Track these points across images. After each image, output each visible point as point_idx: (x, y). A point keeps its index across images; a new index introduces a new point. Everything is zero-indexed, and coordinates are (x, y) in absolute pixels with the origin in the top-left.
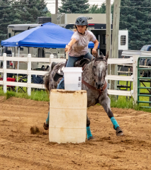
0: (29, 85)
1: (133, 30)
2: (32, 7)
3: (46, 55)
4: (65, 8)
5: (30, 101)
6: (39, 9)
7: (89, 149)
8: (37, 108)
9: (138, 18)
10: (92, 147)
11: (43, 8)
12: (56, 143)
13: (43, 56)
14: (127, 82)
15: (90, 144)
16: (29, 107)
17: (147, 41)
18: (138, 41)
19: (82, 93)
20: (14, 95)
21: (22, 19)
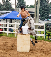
0: (8, 32)
1: (41, 14)
2: (7, 5)
3: (13, 22)
4: (18, 6)
5: (8, 37)
6: (9, 6)
7: (31, 54)
10: (32, 53)
11: (11, 6)
12: (19, 52)
13: (12, 22)
14: (41, 31)
16: (8, 39)
18: (43, 17)
19: (28, 35)
20: (2, 35)
21: (3, 10)
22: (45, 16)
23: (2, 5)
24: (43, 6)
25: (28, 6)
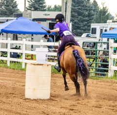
0: (9, 59)
1: (75, 23)
2: (8, 6)
3: (19, 39)
4: (30, 7)
5: (9, 70)
6: (13, 7)
7: (53, 103)
9: (79, 15)
10: (54, 102)
11: (16, 7)
12: (30, 99)
13: (17, 39)
15: (53, 100)
16: (8, 74)
17: (84, 30)
18: (78, 30)
21: (1, 14)
22: (84, 28)
24: (80, 7)
25: (50, 7)
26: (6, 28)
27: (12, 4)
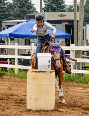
2: (22, 7)
4: (47, 8)
5: (17, 79)
6: (28, 9)
7: (57, 114)
8: (22, 84)
11: (31, 8)
12: (32, 110)
15: (58, 111)
16: (16, 83)
20: (5, 74)
21: (15, 17)
23: (10, 7)
26: (14, 32)
27: (27, 5)
